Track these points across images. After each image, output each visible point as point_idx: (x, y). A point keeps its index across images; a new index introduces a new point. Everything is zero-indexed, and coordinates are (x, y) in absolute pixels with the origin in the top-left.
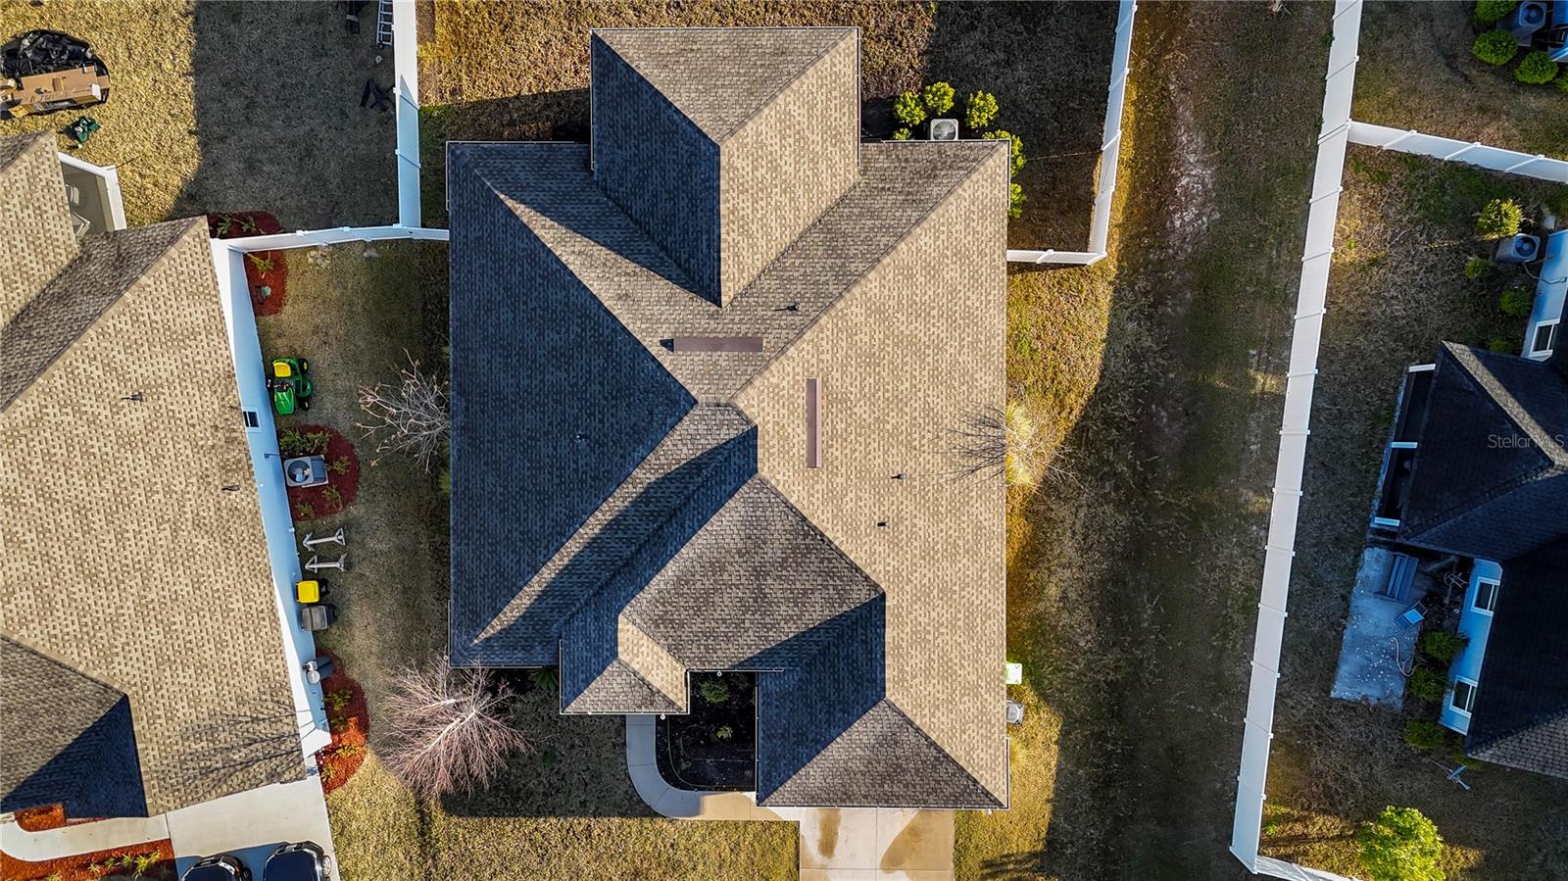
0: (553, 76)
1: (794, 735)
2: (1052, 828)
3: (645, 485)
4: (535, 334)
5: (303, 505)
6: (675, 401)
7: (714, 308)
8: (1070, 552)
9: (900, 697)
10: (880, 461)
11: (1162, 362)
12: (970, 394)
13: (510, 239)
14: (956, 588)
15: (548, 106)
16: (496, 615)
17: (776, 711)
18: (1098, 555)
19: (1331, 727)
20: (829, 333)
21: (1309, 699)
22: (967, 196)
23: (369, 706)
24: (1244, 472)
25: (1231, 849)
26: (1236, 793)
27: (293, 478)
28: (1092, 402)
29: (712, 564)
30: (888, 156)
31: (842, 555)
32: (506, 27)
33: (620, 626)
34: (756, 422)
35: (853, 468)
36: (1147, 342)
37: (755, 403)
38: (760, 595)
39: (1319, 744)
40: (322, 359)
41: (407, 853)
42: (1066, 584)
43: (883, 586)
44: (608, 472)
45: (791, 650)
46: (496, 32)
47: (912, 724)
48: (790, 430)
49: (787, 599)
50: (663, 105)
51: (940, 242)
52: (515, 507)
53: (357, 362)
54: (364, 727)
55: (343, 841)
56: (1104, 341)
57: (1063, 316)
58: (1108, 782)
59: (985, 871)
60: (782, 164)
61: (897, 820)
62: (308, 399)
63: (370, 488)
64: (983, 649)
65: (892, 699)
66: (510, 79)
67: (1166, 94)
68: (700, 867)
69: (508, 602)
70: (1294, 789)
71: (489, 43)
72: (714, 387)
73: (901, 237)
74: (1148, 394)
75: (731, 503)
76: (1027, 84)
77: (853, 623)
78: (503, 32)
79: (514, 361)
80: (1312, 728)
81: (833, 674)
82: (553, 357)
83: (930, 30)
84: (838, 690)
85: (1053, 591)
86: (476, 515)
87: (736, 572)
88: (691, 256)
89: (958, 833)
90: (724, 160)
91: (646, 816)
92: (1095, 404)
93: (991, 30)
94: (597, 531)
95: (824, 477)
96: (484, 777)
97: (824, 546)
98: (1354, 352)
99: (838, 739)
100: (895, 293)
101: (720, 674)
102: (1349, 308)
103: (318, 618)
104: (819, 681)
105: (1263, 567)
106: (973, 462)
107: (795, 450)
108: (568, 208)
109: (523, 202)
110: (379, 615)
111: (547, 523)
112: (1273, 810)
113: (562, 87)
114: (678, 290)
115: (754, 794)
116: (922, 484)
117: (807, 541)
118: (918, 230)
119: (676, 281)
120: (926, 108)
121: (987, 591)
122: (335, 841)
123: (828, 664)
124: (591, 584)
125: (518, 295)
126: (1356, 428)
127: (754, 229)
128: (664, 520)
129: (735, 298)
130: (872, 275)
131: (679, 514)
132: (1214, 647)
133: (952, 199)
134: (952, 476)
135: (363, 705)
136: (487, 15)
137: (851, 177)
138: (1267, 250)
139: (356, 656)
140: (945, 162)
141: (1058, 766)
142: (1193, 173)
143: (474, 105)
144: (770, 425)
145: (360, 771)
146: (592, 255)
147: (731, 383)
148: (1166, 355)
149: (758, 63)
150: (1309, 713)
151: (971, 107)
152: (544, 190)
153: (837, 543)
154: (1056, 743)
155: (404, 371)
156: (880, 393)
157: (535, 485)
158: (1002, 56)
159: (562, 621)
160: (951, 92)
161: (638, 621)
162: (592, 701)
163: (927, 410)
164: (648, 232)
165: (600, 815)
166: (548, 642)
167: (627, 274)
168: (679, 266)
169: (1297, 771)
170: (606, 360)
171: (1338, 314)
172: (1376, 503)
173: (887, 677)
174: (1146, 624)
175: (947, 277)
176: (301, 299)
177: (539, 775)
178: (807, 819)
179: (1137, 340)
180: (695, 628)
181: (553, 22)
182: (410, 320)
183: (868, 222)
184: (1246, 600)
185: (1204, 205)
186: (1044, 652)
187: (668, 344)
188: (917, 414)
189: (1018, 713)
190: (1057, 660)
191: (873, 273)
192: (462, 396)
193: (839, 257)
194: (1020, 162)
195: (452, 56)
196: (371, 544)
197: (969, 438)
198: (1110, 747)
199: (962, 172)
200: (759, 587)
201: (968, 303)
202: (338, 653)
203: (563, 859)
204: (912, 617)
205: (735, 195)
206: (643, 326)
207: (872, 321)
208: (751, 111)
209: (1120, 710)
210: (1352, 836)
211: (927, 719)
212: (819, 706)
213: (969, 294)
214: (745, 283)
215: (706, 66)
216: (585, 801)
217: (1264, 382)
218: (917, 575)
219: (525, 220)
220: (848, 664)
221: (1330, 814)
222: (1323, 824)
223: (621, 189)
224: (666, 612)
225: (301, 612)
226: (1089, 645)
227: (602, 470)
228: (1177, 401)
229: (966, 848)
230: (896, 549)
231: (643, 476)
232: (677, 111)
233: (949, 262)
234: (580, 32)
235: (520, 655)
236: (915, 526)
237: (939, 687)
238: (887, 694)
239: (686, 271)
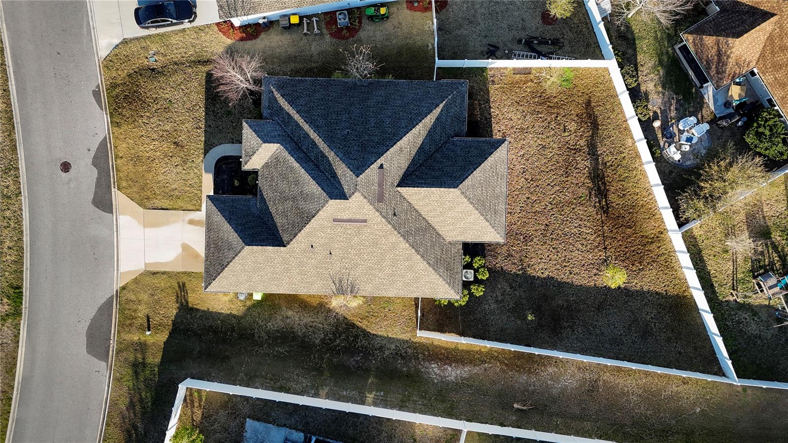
0: (498, 122)
1: (233, 210)
2: (198, 310)
3: (328, 156)
4: (389, 114)
5: (330, 17)
6: (358, 169)
7: (396, 184)
8: (305, 321)
9: (246, 251)
10: (336, 247)
11: (379, 358)
12: (363, 282)
13: (427, 105)
14: (288, 274)
15: (486, 119)
16: (281, 96)
17: (243, 204)
18: (304, 331)
19: (235, 418)
20: (385, 228)
21: (246, 410)
22: (439, 282)
23: (250, 41)
24: (335, 388)
25: (189, 379)
26: (210, 381)
27: (340, 14)
28: (364, 331)
29: (298, 181)
30: (456, 253)
31: (300, 231)
32: (518, 103)
33: (275, 144)
34: (350, 200)
35: (333, 236)
36: (387, 353)
37: (357, 199)
38: (286, 199)
39: (229, 413)
40: (388, 26)
41: (192, 55)
42: (292, 318)
43: (289, 246)
44: (334, 142)
45: (266, 210)
46: (516, 99)
47: (236, 256)
48: (347, 212)
49: (284, 209)
50: (475, 167)
51: (421, 271)
52: (323, 104)
53: (386, 40)
54: (242, 39)
55: (197, 30)
56: (388, 336)
57: (398, 320)
58: (215, 332)
59: (181, 284)
60: (451, 212)
61: (201, 250)
62: (372, 20)
63: (336, 44)
64: (265, 284)
65: (245, 248)
66: (497, 104)
67: (484, 362)
68: (184, 172)
69: (286, 101)
70: (211, 404)
71: (512, 96)
72: (363, 184)
73: (422, 257)
74: (367, 352)
75: (320, 189)
76: (488, 308)
77: (275, 234)
78: (516, 102)
79: (380, 106)
80: (235, 411)
81: (256, 226)
82: (380, 121)
83: (511, 271)
84: (250, 228)
85: (290, 313)
86: (321, 88)
87: (295, 190)
88: (417, 176)
89: (196, 273)
90: (452, 190)
91: (205, 151)
92: (363, 332)
93: (510, 295)
94: (312, 137)
95: (330, 225)
96: (218, 90)
97: (303, 224)
98: (380, 432)
99: (231, 227)
100: (401, 254)
101: (257, 182)
102: (397, 431)
103: (285, 23)
104: (253, 221)
105: (298, 395)
106: (337, 282)
107: (340, 214)
108: (439, 128)
109: (442, 111)
110: (286, 46)
111: (316, 117)
112: (204, 394)
113: (494, 125)
114: (404, 171)
115: (213, 194)
116: (328, 262)
117: (305, 217)
118: (425, 263)
119: (407, 170)
120: (478, 268)
121: (287, 286)
122: (197, 27)
123: (260, 224)
124: (292, 134)
125: (405, 108)
126: (351, 432)
127: (426, 200)
128: (315, 163)
129: (400, 193)
130: (407, 245)
131: (317, 169)
132: (267, 375)
133: (438, 276)
134: (331, 274)
135: (251, 39)
136: (523, 95)
137: (448, 238)
138: (422, 400)
139: (270, 37)
140: (453, 274)
141: (222, 313)
142: (453, 372)
143: (487, 90)
144: (349, 205)
145: (224, 37)
146: (419, 138)
147: (365, 190)
148: (382, 360)
149: (492, 204)
150: (241, 410)
151: (478, 286)
152: (446, 119)
153: (304, 229)
154: (231, 313)
155: (375, 63)
156: (362, 247)
157: (331, 113)
158: (500, 299)
159: (279, 121)
160: (484, 278)
161: (277, 151)
162: (247, 132)
163: (356, 265)
164: (427, 159)
165: (205, 133)
166: (271, 115)
167: (410, 151)
168: (413, 171)
169: (219, 404)
170: (376, 142)
171: (395, 427)
172: (321, 438)
173: (254, 247)
174: (276, 349)
175: (408, 274)
176: (413, 18)
177: (222, 109)
178: (201, 215)
179: (388, 349)
180: (274, 173)
181: (519, 122)
182: (403, 62)
183: (429, 244)
184: (285, 388)
185: (440, 376)
186: (266, 309)
187: (381, 167)
188: (355, 261)
189: (242, 298)
190: (263, 314)
191: (408, 245)
192: (368, 84)
193: (415, 233)
194: (456, 304)
195: (507, 81)
196: (314, 44)
197: (346, 281)
198: (229, 333)
199: (448, 281)
200: (289, 199)
201: (398, 282)
202: (271, 30)
203: (188, 117)
204: (277, 257)
205: (439, 194)
206: (389, 157)
207: (390, 244)
208: (471, 200)
209: (243, 338)
210: (193, 424)
211: (238, 261)
212: (244, 221)
213: (402, 282)
214: (406, 197)
215: (491, 183)
216: (211, 127)
217: (370, 397)
218: (293, 259)
219: (434, 111)
220: (259, 232)
221: (202, 416)
222: (198, 414)
223: (445, 149)
224: (280, 162)
225: (288, 16)
226: (269, 327)
227: (335, 139)
228: (364, 363)
229: (190, 276)
230: (303, 252)
231: (331, 155)
232: (472, 172)
233: (414, 275)
234: (515, 133)
235: (266, 104)
236: (312, 259)
237: (250, 267)
238: (247, 247)
239: (411, 174)
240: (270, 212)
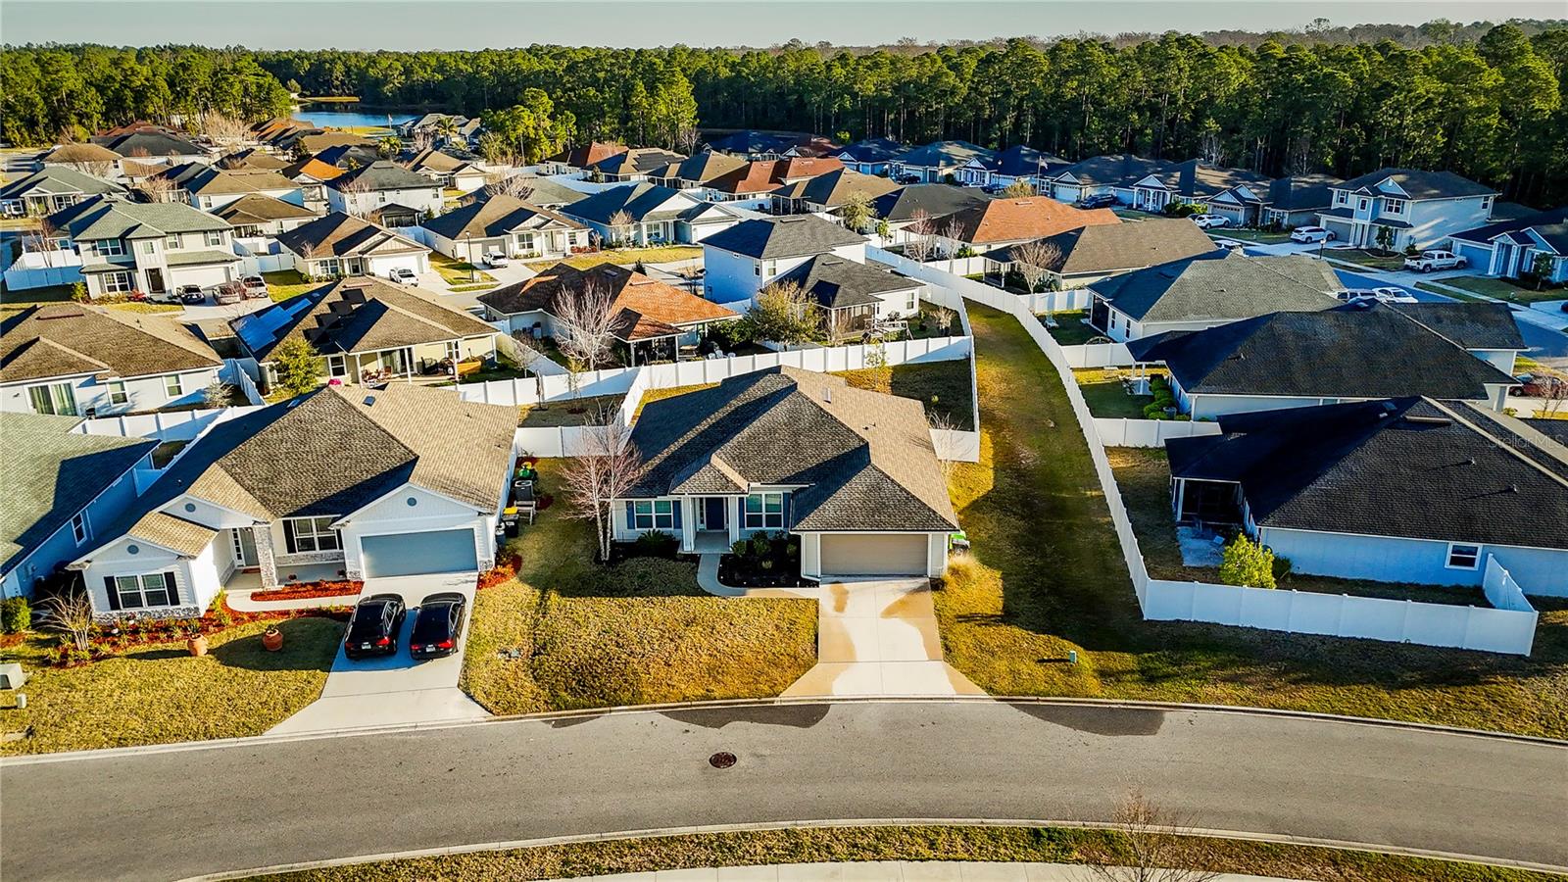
9: (880, 462)
29: (770, 430)
31: (843, 425)
34: (797, 381)
38: (796, 445)
41: (524, 613)
43: (868, 440)
47: (889, 478)
49: (812, 447)
55: (480, 607)
59: (960, 619)
65: (875, 464)
97: (832, 421)
117: (823, 419)
145: (506, 583)
153: (840, 420)
178: (825, 594)
200: (796, 441)
202: (513, 546)
224: (741, 453)
229: (943, 609)
238: (872, 461)
240: (817, 465)
